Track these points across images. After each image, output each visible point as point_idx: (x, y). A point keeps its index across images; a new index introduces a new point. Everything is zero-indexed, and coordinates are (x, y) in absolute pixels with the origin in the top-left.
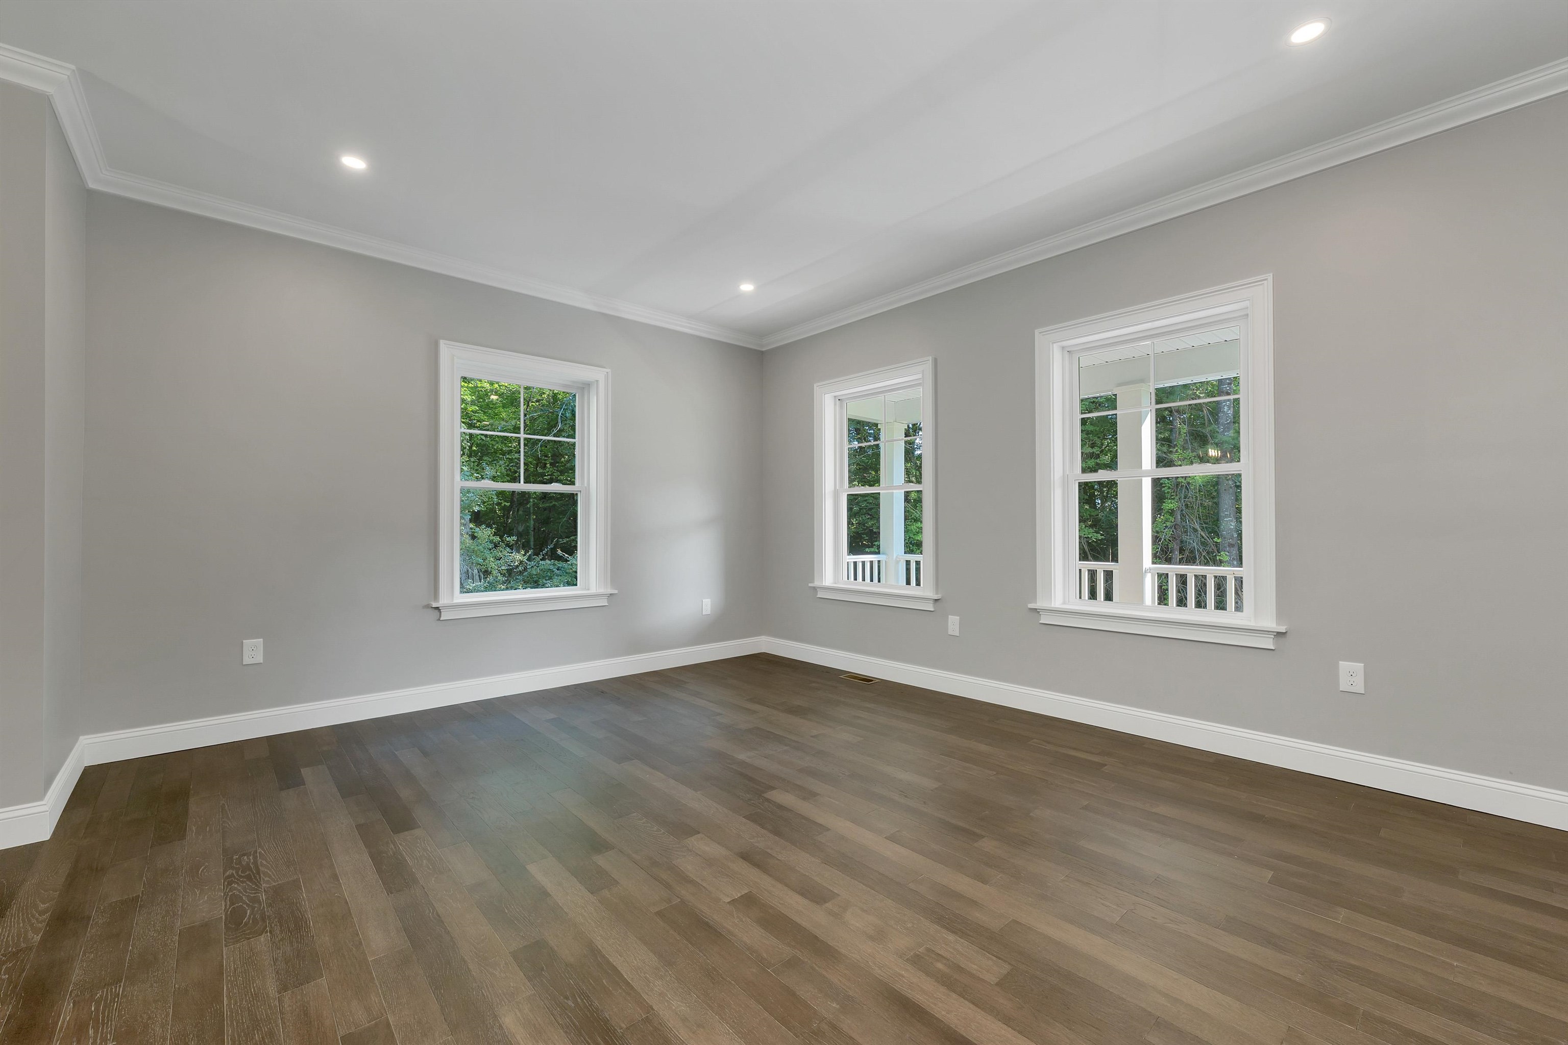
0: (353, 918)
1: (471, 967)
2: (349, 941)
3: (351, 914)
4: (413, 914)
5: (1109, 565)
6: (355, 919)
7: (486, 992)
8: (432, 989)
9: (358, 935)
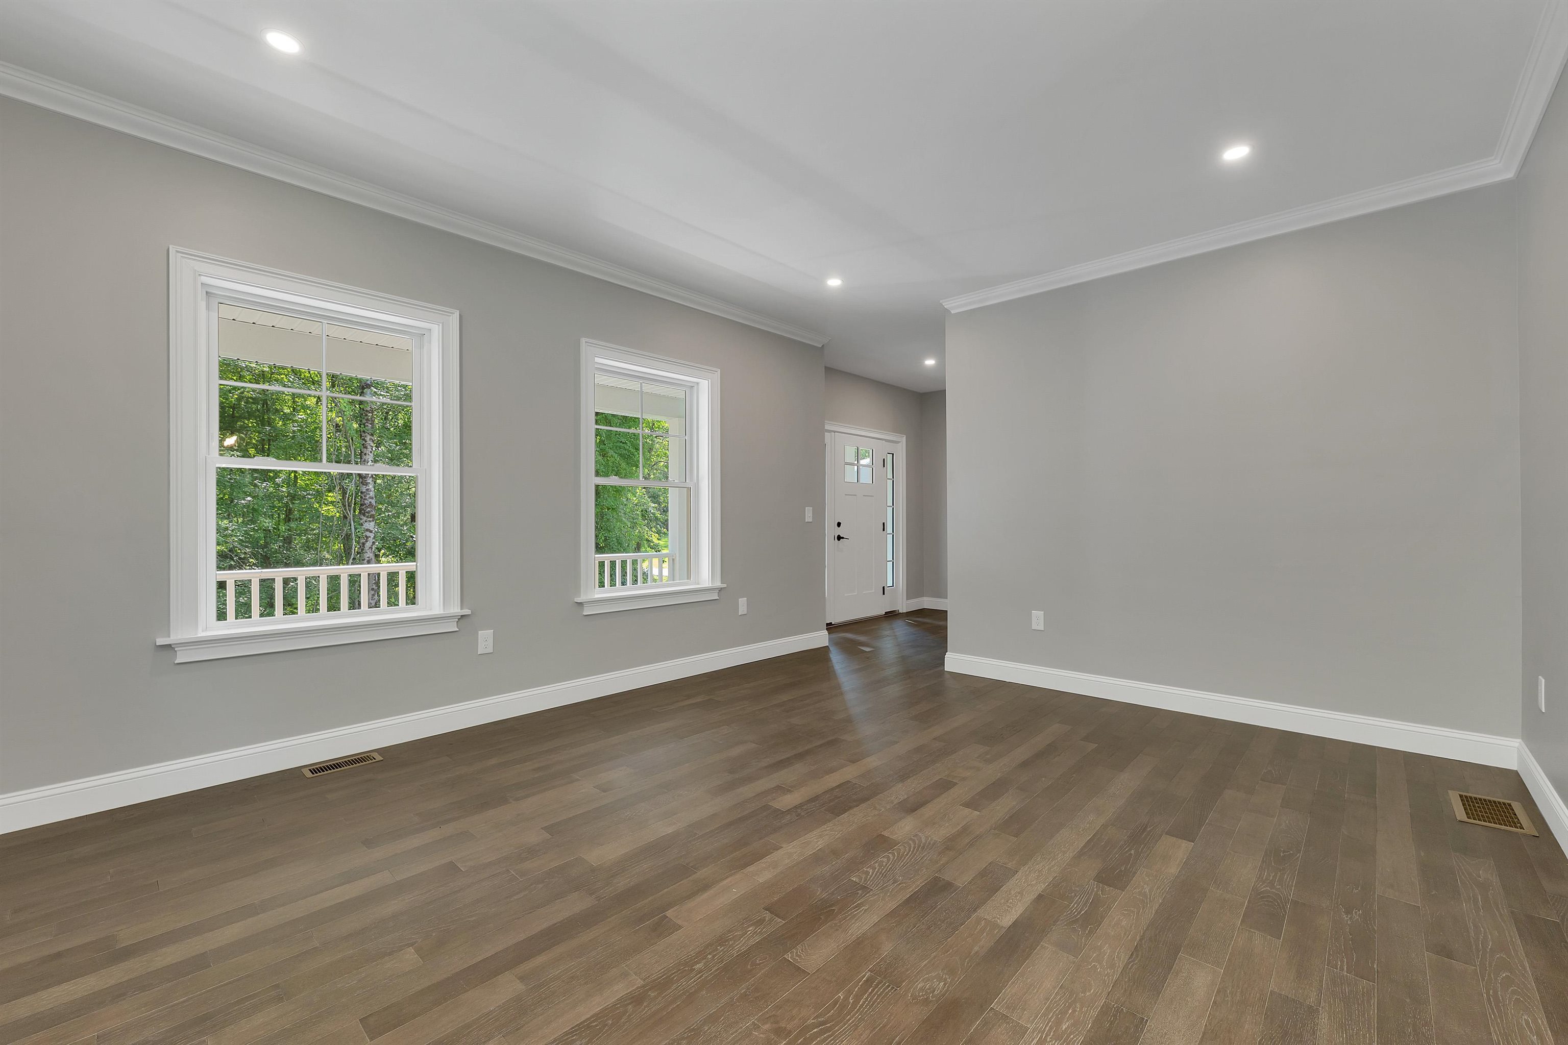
0: (1206, 1025)
1: (1157, 905)
2: (1228, 1003)
3: (1204, 1033)
4: (1149, 976)
5: (410, 566)
6: (1204, 1022)
7: (1167, 888)
8: (1196, 916)
9: (1215, 1002)
